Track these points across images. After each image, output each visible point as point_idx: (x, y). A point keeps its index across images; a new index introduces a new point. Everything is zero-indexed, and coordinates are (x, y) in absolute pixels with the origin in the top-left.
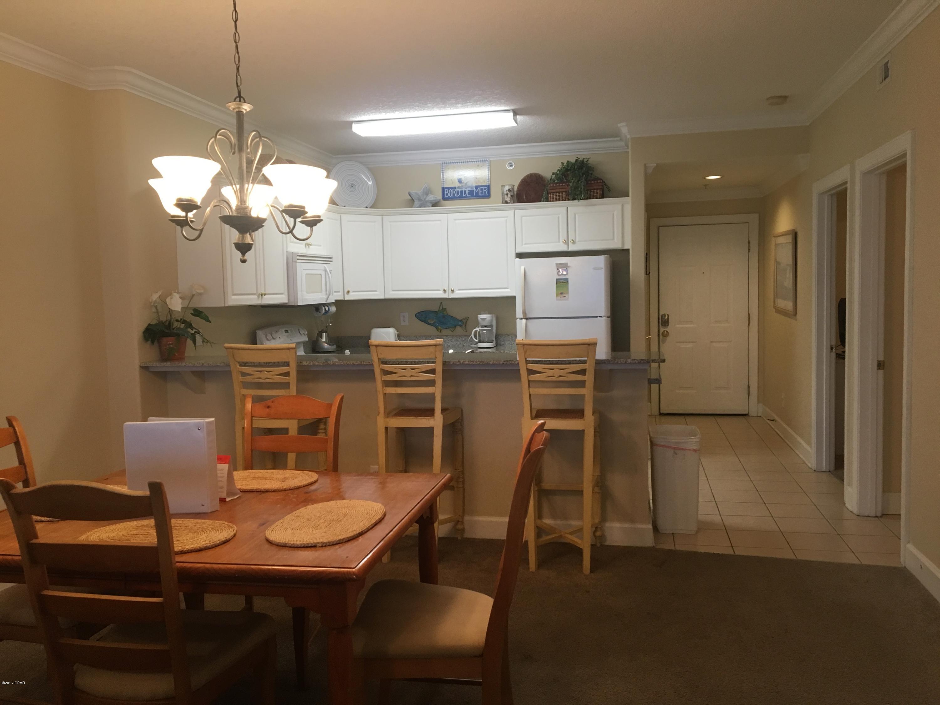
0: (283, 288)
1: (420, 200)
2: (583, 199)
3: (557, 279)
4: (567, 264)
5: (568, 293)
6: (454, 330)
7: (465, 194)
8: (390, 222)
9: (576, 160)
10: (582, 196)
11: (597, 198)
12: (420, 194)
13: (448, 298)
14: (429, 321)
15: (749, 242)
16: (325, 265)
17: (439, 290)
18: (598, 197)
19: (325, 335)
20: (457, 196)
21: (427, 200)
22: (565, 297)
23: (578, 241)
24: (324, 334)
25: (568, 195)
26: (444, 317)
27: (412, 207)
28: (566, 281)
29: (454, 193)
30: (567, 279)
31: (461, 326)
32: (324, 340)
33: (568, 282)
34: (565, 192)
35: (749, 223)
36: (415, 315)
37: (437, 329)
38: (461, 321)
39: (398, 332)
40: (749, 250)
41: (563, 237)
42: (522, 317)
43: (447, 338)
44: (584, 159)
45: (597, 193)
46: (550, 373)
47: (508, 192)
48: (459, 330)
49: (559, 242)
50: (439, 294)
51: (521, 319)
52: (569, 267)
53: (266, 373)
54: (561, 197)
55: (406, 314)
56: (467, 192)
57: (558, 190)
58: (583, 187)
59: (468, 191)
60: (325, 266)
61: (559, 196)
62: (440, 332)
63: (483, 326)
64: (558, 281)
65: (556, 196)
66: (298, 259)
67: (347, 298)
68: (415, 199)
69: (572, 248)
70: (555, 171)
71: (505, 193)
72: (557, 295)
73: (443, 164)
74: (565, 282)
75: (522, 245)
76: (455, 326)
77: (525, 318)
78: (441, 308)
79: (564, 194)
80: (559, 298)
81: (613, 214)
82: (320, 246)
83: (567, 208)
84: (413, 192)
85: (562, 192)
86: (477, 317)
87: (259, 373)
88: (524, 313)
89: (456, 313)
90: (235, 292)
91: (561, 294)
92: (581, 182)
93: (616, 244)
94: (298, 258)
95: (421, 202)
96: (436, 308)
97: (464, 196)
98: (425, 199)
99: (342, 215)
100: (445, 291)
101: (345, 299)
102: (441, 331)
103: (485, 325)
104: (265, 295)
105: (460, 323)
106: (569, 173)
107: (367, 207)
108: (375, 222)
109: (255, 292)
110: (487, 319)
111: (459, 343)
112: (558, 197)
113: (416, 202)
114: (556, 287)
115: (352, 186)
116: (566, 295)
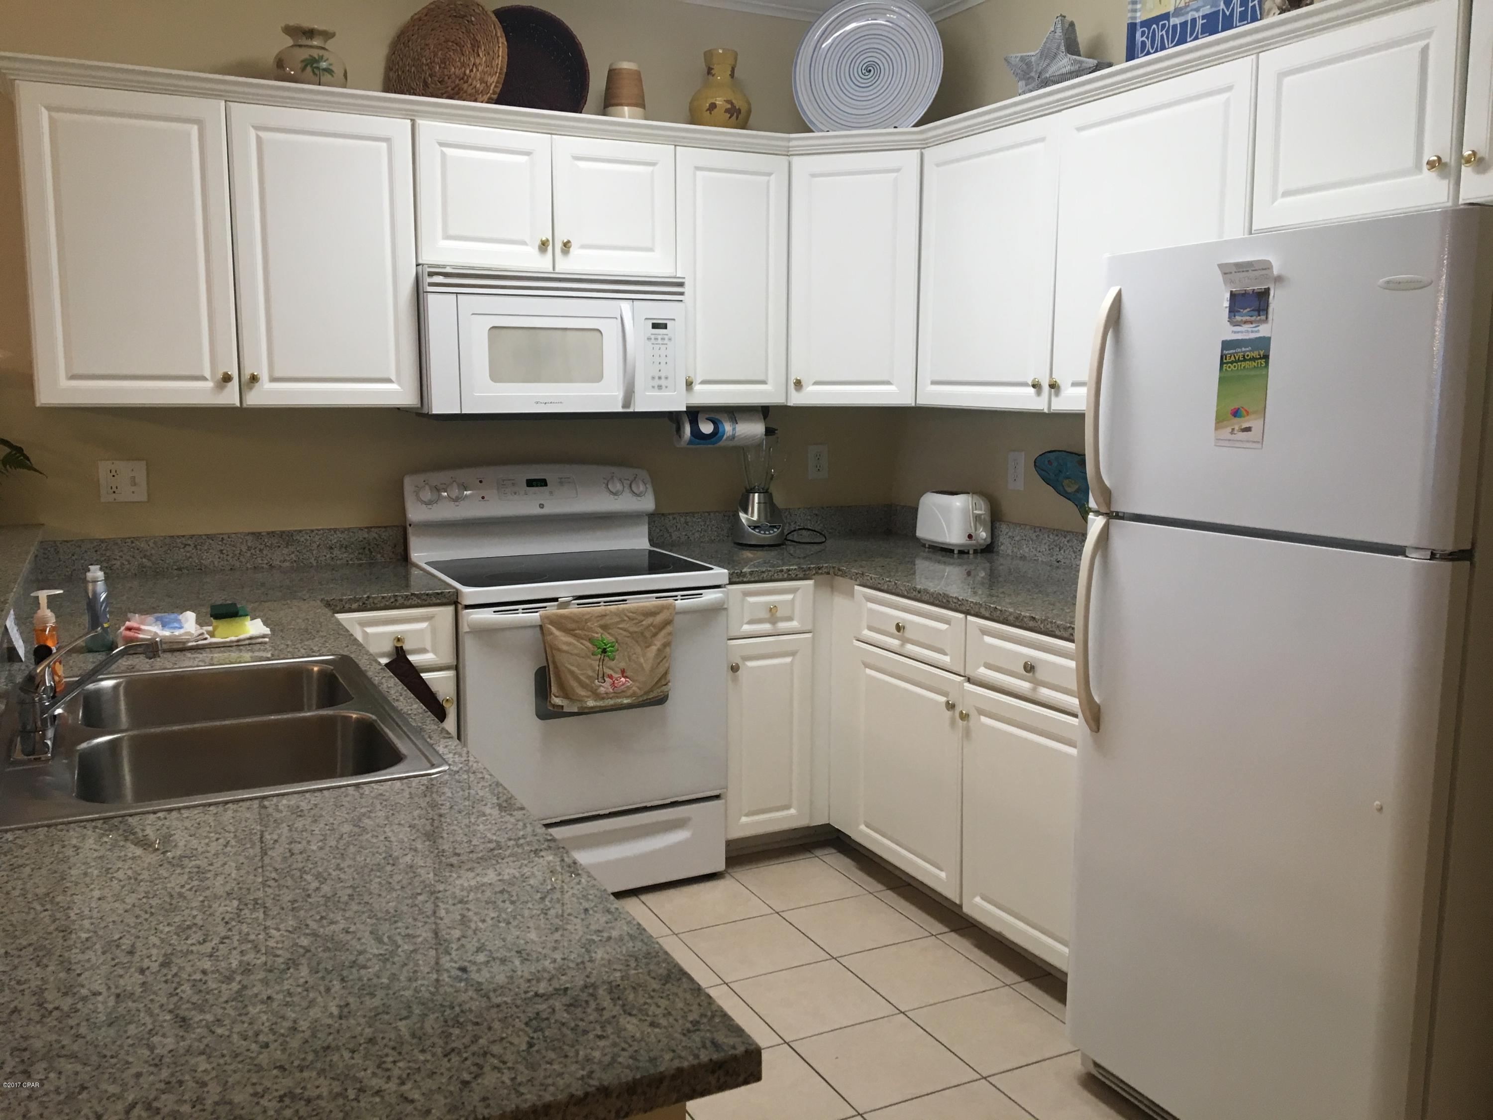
3: (1226, 345)
4: (1267, 265)
5: (1260, 412)
13: (1045, 411)
14: (1065, 485)
16: (631, 304)
19: (759, 498)
20: (1170, 46)
22: (1248, 429)
24: (756, 495)
29: (1162, 37)
30: (1264, 343)
32: (751, 513)
33: (1266, 357)
36: (1035, 462)
39: (976, 509)
42: (1098, 505)
51: (1097, 514)
52: (1279, 279)
60: (625, 309)
64: (1228, 354)
66: (438, 285)
67: (797, 399)
68: (1020, 78)
69: (1473, 191)
72: (1220, 421)
74: (1253, 359)
77: (1104, 510)
80: (1225, 433)
88: (1106, 489)
91: (1236, 413)
94: (440, 279)
97: (1189, 39)
99: (798, 158)
100: (1037, 387)
104: (257, 381)
108: (899, 170)
114: (1222, 380)
115: (870, 71)
116: (1254, 423)
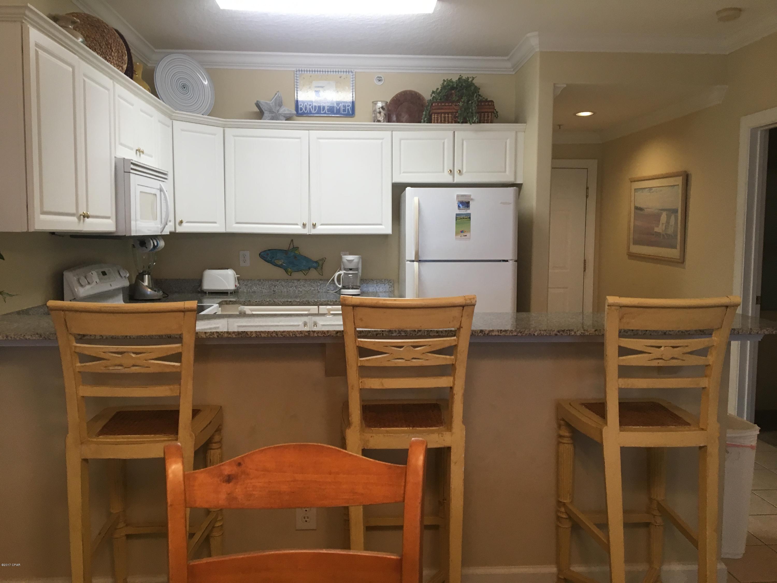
0: (109, 209)
1: (271, 111)
2: (474, 123)
3: (457, 215)
4: (469, 196)
5: (469, 231)
6: (307, 274)
7: (323, 111)
8: (234, 136)
9: (459, 79)
10: (475, 119)
11: (488, 123)
12: (271, 105)
13: (308, 234)
14: (276, 261)
15: (587, 188)
16: (161, 183)
17: (297, 224)
18: (490, 121)
19: (148, 277)
20: (314, 112)
21: (280, 112)
22: (466, 236)
23: (465, 172)
25: (456, 117)
26: (295, 257)
27: (261, 119)
28: (468, 217)
29: (310, 108)
30: (469, 214)
31: (316, 268)
32: (146, 283)
33: (470, 218)
34: (452, 113)
35: (587, 169)
36: (260, 255)
37: (287, 272)
38: (316, 262)
39: (237, 275)
40: (587, 197)
41: (448, 166)
42: (414, 259)
43: (299, 283)
44: (468, 78)
45: (488, 117)
46: (656, 353)
47: (381, 110)
48: (313, 273)
49: (443, 171)
50: (297, 229)
51: (413, 261)
52: (472, 199)
53: (134, 355)
54: (447, 119)
55: (248, 253)
56: (326, 108)
57: (443, 111)
58: (474, 108)
59: (328, 106)
60: (160, 185)
61: (445, 117)
62: (291, 275)
63: (348, 269)
64: (458, 217)
65: (441, 117)
66: (132, 169)
67: (180, 229)
68: (265, 110)
69: (458, 179)
70: (435, 90)
71: (378, 110)
72: (457, 234)
73: (297, 71)
74: (466, 218)
75: (400, 173)
76: (309, 269)
77: (417, 260)
78: (291, 247)
79: (450, 115)
80: (459, 237)
81: (506, 142)
82: (152, 157)
83: (454, 132)
84: (262, 101)
85: (448, 113)
86: (341, 258)
87: (119, 356)
88: (417, 254)
89: (311, 253)
90: (45, 209)
91: (462, 232)
92: (472, 103)
93: (508, 178)
94: (132, 166)
95: (273, 115)
96: (285, 246)
97: (322, 112)
98: (278, 111)
99: (174, 121)
100: (304, 225)
101: (177, 232)
102: (291, 274)
103: (350, 268)
104: (88, 217)
105: (315, 265)
106: (453, 92)
107: (203, 114)
108: (215, 135)
109: (74, 211)
110: (354, 261)
111: (313, 289)
112: (443, 119)
113: (266, 114)
114: (456, 223)
115: (185, 88)
116: (468, 234)
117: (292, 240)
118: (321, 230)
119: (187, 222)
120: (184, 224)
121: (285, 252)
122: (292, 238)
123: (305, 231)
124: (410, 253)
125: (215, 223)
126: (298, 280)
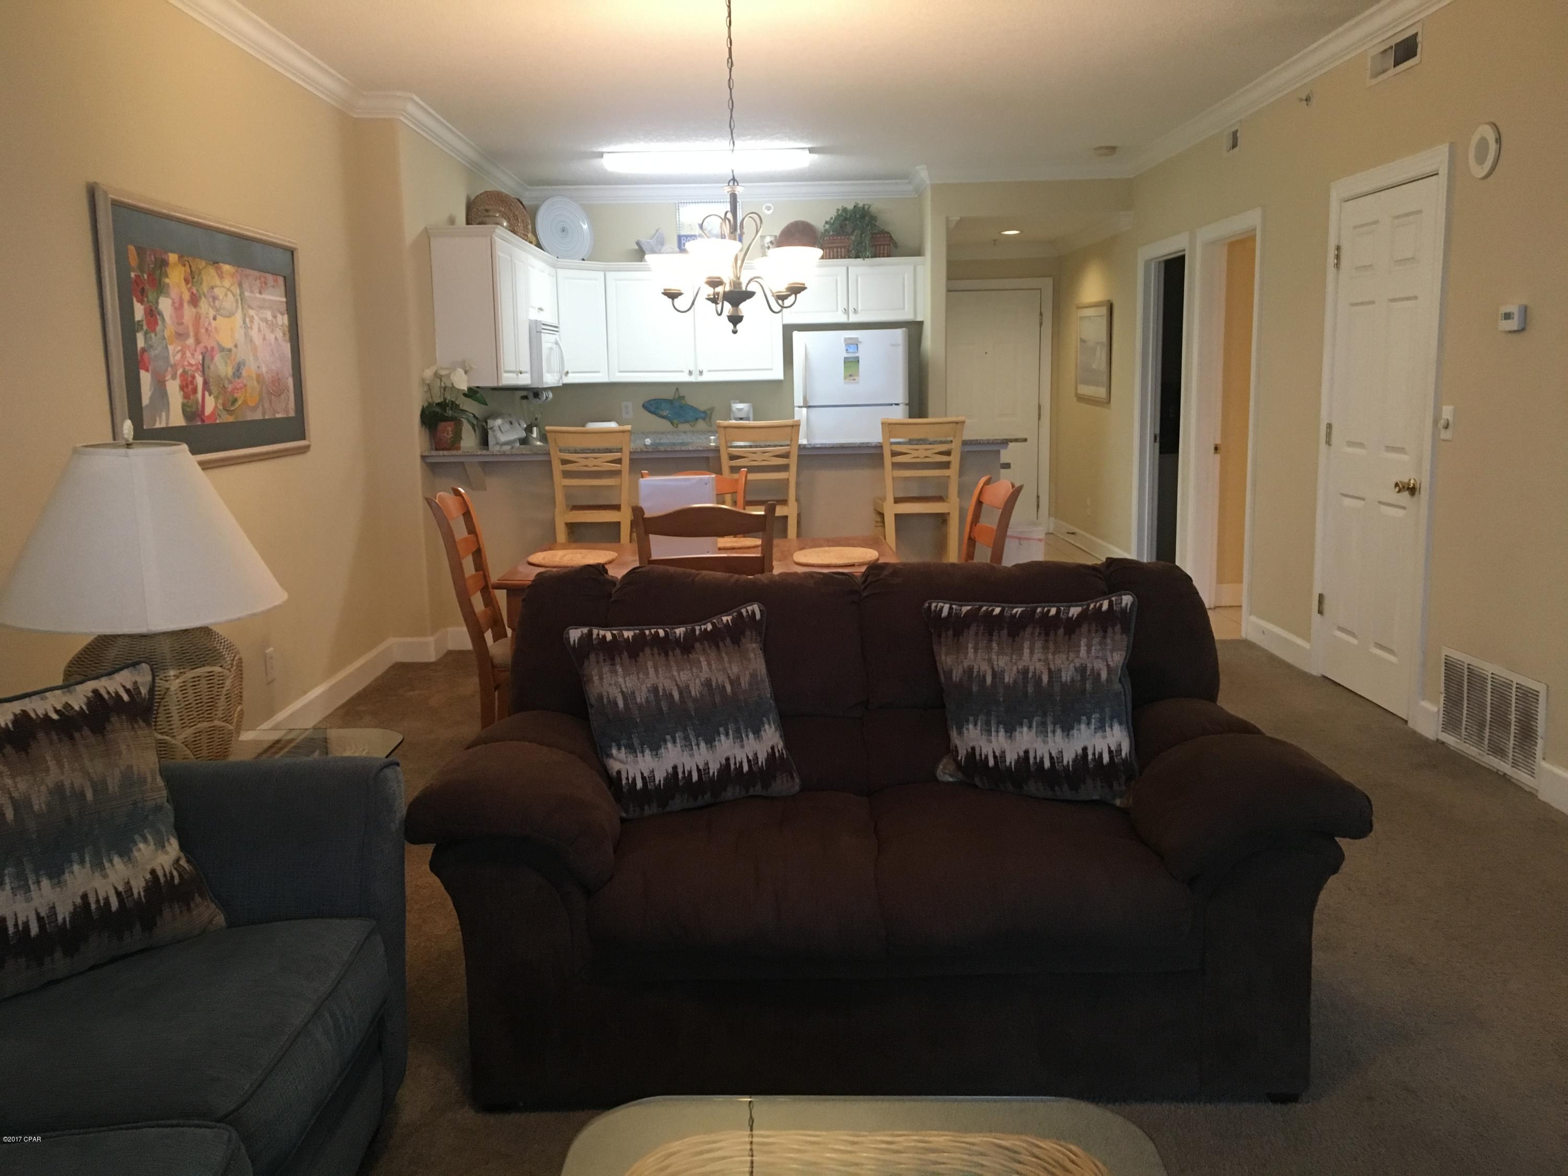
1: (652, 251)
2: (868, 257)
3: (845, 358)
4: (857, 339)
5: (858, 375)
6: (694, 425)
8: (616, 280)
9: (855, 206)
10: (868, 253)
11: (884, 257)
12: (652, 244)
13: (694, 381)
14: (660, 412)
15: (1041, 314)
16: (555, 336)
17: (683, 372)
18: (886, 255)
22: (855, 380)
23: (862, 310)
25: (849, 251)
26: (681, 407)
27: (641, 261)
28: (857, 360)
30: (858, 358)
31: (704, 419)
32: (535, 435)
33: (858, 361)
34: (844, 247)
35: (1041, 289)
36: (642, 405)
37: (672, 423)
38: (704, 412)
40: (1041, 324)
41: (842, 304)
42: (802, 405)
44: (864, 205)
45: (884, 250)
47: (770, 244)
49: (837, 310)
50: (684, 378)
51: (801, 407)
52: (860, 342)
53: (593, 460)
54: (839, 254)
55: (630, 404)
57: (834, 245)
58: (867, 242)
60: (555, 338)
61: (837, 252)
62: (677, 427)
63: (738, 418)
64: (846, 360)
65: (833, 252)
66: (543, 329)
68: (646, 247)
69: (854, 319)
70: (828, 219)
71: (766, 245)
72: (845, 378)
73: (676, 203)
74: (854, 362)
75: (791, 314)
76: (697, 419)
77: (805, 405)
78: (677, 396)
79: (843, 250)
80: (847, 381)
81: (904, 278)
83: (848, 268)
84: (643, 241)
85: (841, 248)
86: (730, 406)
87: (586, 460)
88: (805, 400)
89: (699, 402)
91: (851, 376)
92: (866, 236)
93: (907, 316)
94: (540, 325)
96: (669, 394)
99: (558, 270)
100: (690, 373)
101: (565, 382)
102: (677, 425)
103: (741, 417)
105: (703, 415)
106: (847, 222)
107: (583, 260)
108: (596, 280)
109: (515, 369)
110: (745, 409)
112: (835, 254)
114: (845, 367)
115: (564, 231)
116: (856, 378)
117: (677, 389)
118: (707, 377)
119: (573, 372)
120: (570, 375)
121: (670, 402)
122: (677, 386)
123: (692, 379)
124: (798, 400)
125: (599, 372)
126: (685, 432)
